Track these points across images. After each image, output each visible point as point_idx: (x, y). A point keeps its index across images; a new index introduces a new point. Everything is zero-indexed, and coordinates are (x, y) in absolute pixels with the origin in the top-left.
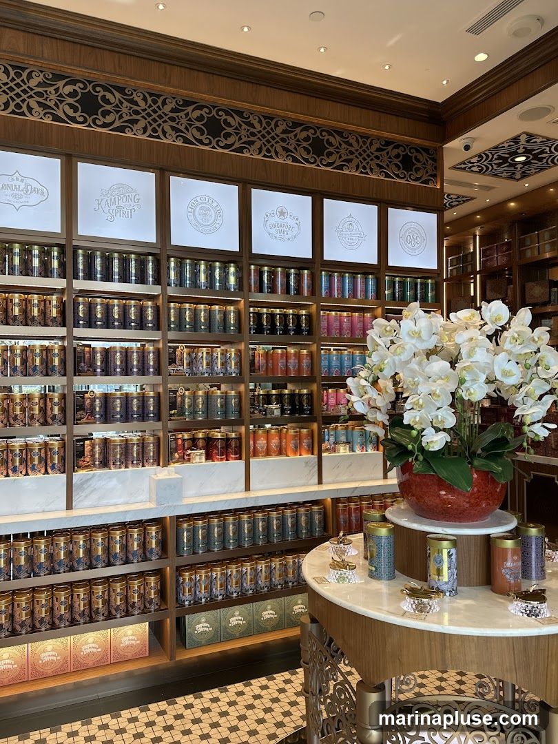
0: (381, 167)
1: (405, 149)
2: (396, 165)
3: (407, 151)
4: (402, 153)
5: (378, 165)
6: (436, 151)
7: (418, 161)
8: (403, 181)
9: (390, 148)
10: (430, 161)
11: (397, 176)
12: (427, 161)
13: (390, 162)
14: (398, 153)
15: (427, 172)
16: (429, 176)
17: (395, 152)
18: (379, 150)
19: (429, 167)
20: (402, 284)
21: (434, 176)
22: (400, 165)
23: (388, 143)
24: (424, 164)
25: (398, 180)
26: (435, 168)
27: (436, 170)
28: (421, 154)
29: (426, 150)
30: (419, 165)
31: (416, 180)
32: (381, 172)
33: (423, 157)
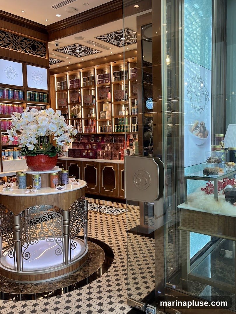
0: (23, 48)
1: (33, 42)
2: (29, 48)
3: (34, 43)
4: (31, 44)
5: (21, 47)
6: (45, 44)
7: (38, 47)
8: (32, 55)
9: (26, 41)
10: (43, 48)
11: (30, 52)
12: (42, 48)
13: (27, 46)
14: (30, 43)
15: (42, 52)
16: (43, 54)
17: (29, 42)
18: (21, 41)
19: (43, 50)
20: (34, 95)
21: (45, 54)
22: (31, 48)
23: (25, 39)
24: (41, 49)
25: (30, 54)
26: (45, 51)
27: (46, 52)
28: (39, 44)
29: (42, 43)
30: (38, 49)
31: (38, 54)
32: (23, 50)
33: (40, 46)
